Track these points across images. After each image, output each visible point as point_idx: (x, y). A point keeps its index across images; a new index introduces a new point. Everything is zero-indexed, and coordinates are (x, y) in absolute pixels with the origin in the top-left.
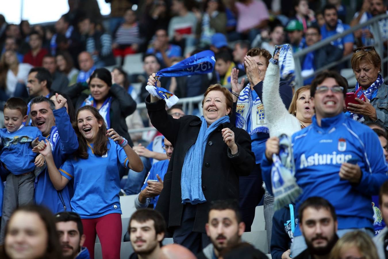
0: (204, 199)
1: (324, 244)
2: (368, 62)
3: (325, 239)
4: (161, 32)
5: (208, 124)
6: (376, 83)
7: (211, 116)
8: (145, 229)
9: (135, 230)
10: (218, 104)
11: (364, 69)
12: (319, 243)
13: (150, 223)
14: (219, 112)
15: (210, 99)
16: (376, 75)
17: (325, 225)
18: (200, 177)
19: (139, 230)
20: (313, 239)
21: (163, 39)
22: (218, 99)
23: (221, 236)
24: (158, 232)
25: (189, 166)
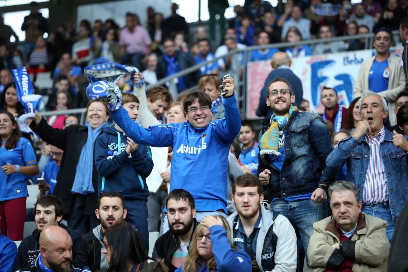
0: (93, 190)
1: (181, 227)
2: (212, 84)
3: (183, 223)
4: (66, 56)
5: (93, 129)
6: (217, 102)
7: (95, 122)
8: (47, 212)
9: (39, 212)
10: (100, 113)
11: (209, 90)
12: (177, 227)
13: (52, 208)
14: (101, 119)
15: (93, 109)
16: (217, 96)
17: (182, 213)
18: (91, 172)
19: (42, 213)
20: (173, 224)
21: (68, 62)
22: (100, 109)
23: (111, 218)
24: (57, 215)
25: (82, 163)
